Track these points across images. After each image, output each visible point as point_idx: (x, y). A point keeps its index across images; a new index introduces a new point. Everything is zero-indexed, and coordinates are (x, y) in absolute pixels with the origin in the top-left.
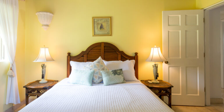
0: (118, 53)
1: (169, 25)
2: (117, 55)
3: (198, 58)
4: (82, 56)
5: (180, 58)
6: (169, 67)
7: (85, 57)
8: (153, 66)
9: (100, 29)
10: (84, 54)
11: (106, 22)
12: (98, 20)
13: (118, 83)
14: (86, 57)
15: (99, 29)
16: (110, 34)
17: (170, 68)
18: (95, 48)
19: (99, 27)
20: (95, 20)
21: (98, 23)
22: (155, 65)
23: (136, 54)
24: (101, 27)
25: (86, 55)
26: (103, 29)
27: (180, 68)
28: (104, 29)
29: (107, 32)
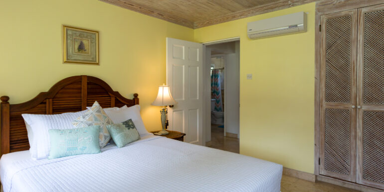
0: (110, 94)
1: (173, 58)
2: (109, 98)
3: (198, 98)
4: (42, 103)
5: (184, 99)
6: (173, 111)
7: (47, 105)
8: (161, 111)
9: (79, 51)
10: (46, 99)
11: (89, 40)
12: (74, 32)
13: (133, 142)
14: (51, 104)
15: (77, 51)
16: (97, 61)
17: (174, 113)
18: (71, 86)
19: (77, 47)
20: (68, 32)
21: (75, 39)
22: (164, 109)
23: (136, 95)
24: (81, 48)
25: (51, 100)
26: (83, 52)
27: (184, 112)
28: (85, 50)
29: (92, 56)
